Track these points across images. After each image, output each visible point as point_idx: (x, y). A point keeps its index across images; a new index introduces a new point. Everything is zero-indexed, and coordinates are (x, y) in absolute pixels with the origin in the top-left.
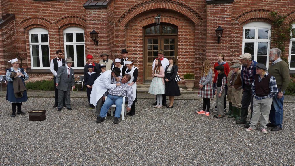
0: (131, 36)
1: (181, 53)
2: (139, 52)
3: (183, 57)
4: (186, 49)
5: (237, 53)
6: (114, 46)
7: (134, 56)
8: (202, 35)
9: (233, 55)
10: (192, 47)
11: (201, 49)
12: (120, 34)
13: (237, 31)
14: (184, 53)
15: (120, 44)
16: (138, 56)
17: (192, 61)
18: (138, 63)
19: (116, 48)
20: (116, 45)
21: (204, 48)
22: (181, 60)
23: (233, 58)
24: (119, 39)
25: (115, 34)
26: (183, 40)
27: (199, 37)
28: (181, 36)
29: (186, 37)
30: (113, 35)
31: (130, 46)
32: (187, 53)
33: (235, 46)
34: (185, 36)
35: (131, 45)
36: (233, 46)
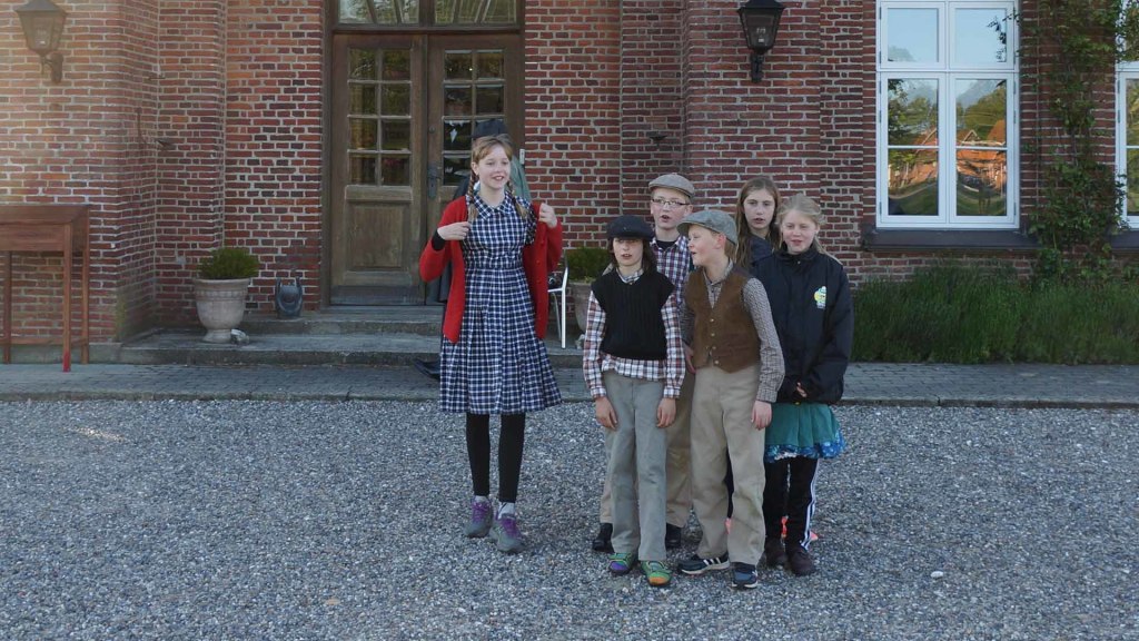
0: (254, 29)
1: (544, 131)
2: (301, 122)
3: (552, 155)
4: (571, 111)
5: (852, 134)
6: (152, 89)
7: (271, 146)
8: (658, 32)
9: (831, 148)
10: (603, 98)
11: (656, 113)
12: (190, 19)
13: (845, 17)
14: (558, 131)
15: (189, 75)
16: (294, 146)
17: (602, 180)
18: (291, 186)
19: (161, 98)
20: (162, 83)
21: (674, 107)
22: (544, 171)
23: (831, 162)
24: (183, 46)
25: (162, 18)
26: (552, 59)
27: (641, 46)
28: (544, 35)
29: (570, 43)
30: (150, 23)
31: (248, 91)
32: (579, 131)
33: (837, 98)
34: (565, 35)
35: (252, 83)
36: (830, 98)
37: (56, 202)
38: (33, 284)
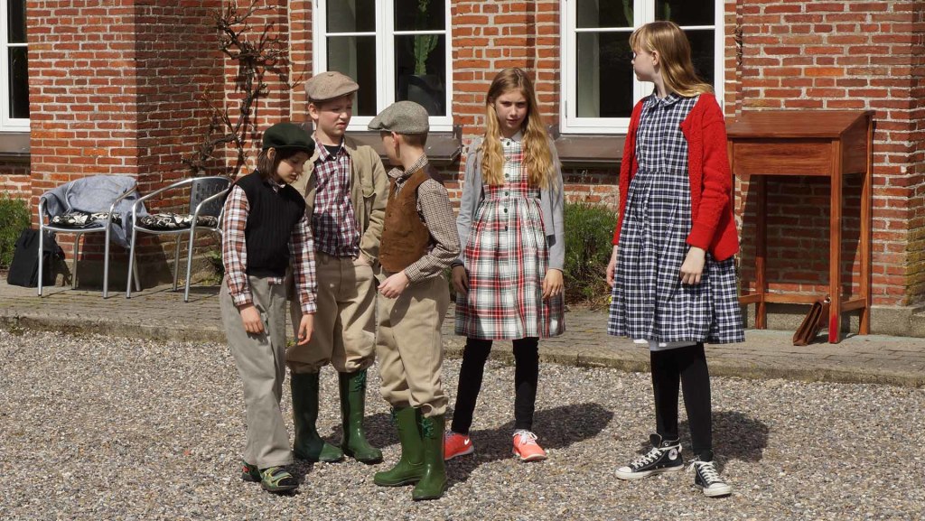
37: (825, 108)
38: (794, 221)
